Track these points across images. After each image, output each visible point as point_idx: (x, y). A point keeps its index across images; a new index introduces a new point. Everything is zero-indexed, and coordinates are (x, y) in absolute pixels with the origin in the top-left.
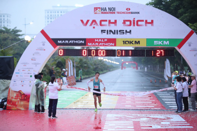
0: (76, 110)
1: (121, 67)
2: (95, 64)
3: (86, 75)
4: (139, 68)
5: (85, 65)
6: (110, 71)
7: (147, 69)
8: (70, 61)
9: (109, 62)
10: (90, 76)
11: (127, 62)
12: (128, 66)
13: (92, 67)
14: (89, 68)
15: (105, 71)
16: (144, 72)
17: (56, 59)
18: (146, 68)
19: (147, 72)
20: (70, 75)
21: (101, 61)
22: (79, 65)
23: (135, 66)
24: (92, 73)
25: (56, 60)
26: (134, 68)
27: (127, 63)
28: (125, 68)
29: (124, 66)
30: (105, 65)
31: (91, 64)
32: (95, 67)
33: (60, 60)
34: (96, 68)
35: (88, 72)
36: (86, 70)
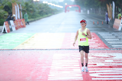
0: (24, 51)
1: (64, 10)
2: (40, 8)
3: (32, 18)
4: (82, 11)
5: (31, 9)
6: (54, 14)
7: (90, 12)
8: (16, 5)
9: (53, 6)
10: (36, 19)
11: (70, 5)
12: (72, 9)
13: (37, 11)
14: (34, 11)
15: (50, 14)
16: (87, 14)
17: (3, 3)
18: (88, 11)
19: (89, 15)
20: (16, 18)
21: (45, 5)
22: (25, 9)
23: (78, 9)
24: (38, 17)
25: (3, 5)
26: (76, 11)
27: (70, 7)
28: (69, 11)
29: (68, 9)
30: (49, 8)
31: (37, 8)
32: (40, 10)
33: (7, 4)
34: (41, 12)
35: (33, 15)
36: (31, 14)
